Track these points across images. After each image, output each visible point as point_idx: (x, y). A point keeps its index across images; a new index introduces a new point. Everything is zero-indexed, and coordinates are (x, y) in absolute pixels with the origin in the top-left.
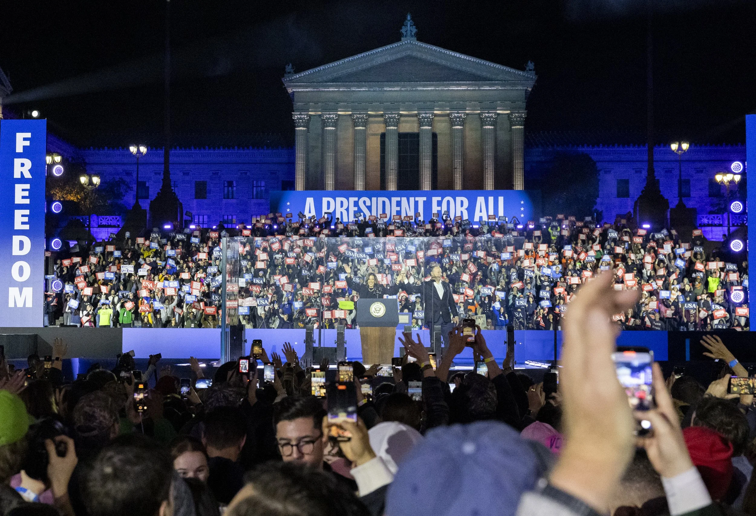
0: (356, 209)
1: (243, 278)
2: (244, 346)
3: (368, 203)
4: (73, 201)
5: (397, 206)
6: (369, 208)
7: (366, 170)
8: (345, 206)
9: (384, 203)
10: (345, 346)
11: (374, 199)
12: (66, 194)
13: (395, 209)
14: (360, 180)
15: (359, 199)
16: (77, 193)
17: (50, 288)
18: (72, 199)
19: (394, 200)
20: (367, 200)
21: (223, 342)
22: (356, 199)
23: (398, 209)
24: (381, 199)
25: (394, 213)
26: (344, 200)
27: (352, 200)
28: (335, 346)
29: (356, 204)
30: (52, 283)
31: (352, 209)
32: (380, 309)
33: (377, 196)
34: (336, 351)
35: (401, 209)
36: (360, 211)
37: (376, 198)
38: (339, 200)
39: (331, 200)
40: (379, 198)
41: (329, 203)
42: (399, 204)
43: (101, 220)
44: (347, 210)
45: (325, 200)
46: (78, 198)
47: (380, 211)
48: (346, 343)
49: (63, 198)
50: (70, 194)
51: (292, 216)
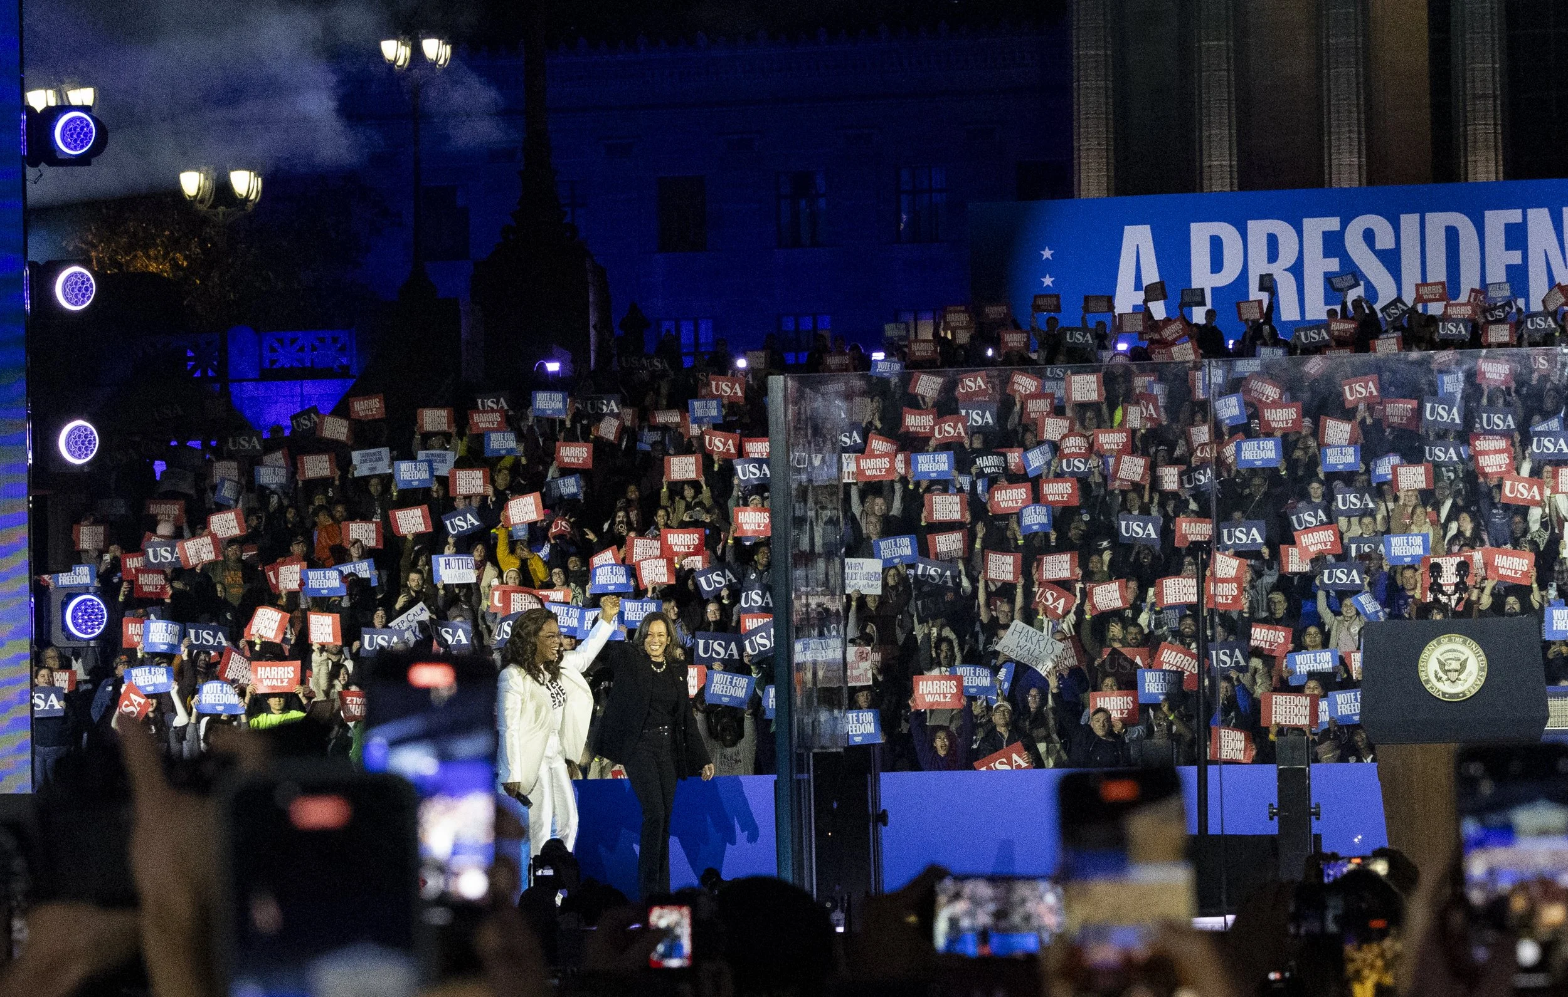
0: (1333, 265)
1: (872, 555)
2: (877, 842)
3: (1385, 239)
4: (156, 277)
5: (1508, 247)
6: (1391, 260)
7: (1368, 100)
8: (1288, 255)
9: (1452, 234)
10: (1316, 827)
11: (1409, 222)
12: (130, 248)
13: (1500, 259)
14: (1345, 147)
15: (1344, 225)
16: (174, 244)
17: (56, 630)
18: (153, 267)
19: (1497, 220)
20: (1379, 224)
21: (787, 827)
22: (1332, 224)
23: (1515, 257)
24: (1437, 222)
25: (1497, 274)
26: (1282, 229)
27: (1316, 227)
28: (1272, 828)
29: (1333, 244)
30: (65, 606)
31: (1318, 266)
32: (1463, 665)
33: (1422, 209)
34: (1276, 855)
35: (1525, 257)
36: (1351, 272)
37: (1416, 217)
38: (1259, 229)
39: (1227, 232)
40: (1429, 216)
41: (1216, 244)
42: (1516, 237)
43: (273, 350)
44: (1297, 270)
45: (1200, 234)
46: (175, 266)
47: (1438, 273)
48: (1317, 815)
49: (119, 265)
50: (146, 248)
51: (1058, 309)
